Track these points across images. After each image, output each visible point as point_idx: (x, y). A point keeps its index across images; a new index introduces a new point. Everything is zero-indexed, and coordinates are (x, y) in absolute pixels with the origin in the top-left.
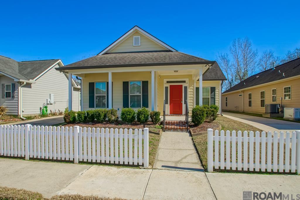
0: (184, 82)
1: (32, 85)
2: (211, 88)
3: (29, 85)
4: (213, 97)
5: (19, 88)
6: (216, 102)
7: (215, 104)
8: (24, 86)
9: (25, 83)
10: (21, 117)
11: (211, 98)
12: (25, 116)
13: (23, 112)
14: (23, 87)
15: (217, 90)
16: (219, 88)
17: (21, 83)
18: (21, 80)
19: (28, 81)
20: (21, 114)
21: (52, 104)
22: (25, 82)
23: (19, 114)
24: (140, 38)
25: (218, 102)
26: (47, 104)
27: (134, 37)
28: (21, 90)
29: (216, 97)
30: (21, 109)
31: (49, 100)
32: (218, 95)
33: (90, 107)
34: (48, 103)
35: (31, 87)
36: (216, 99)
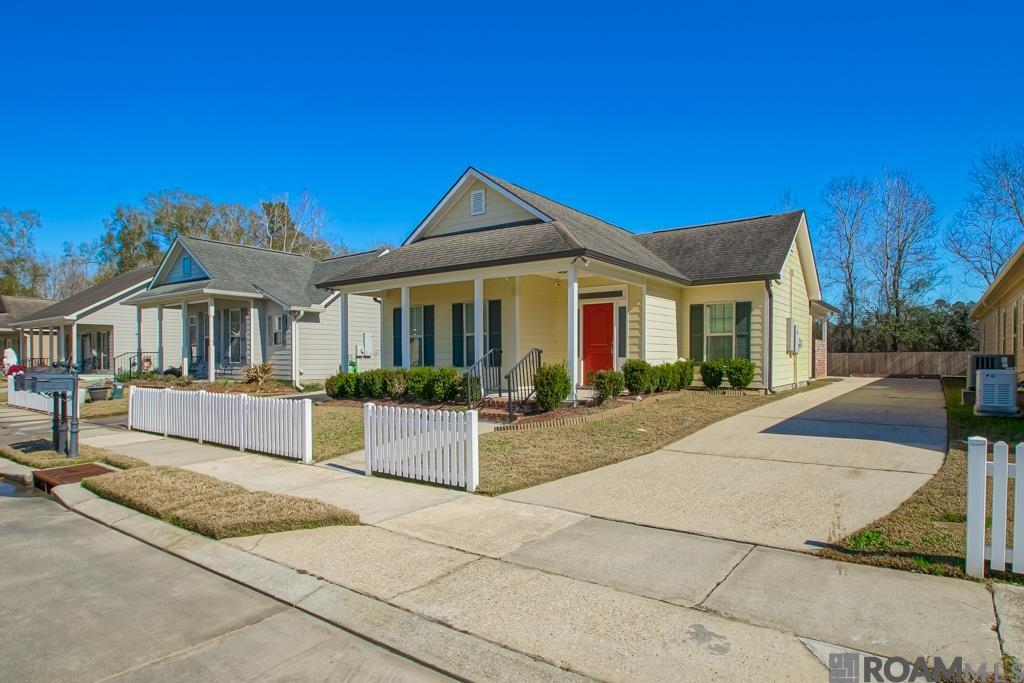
0: (619, 294)
1: (320, 316)
2: (738, 304)
3: (312, 317)
4: (745, 333)
5: (294, 323)
6: (753, 349)
7: (748, 357)
8: (304, 319)
9: (302, 313)
10: (298, 385)
11: (738, 336)
12: (308, 383)
13: (301, 374)
14: (300, 320)
15: (755, 312)
16: (763, 304)
17: (295, 314)
18: (293, 308)
19: (306, 309)
20: (297, 380)
21: (369, 357)
22: (302, 310)
23: (294, 379)
24: (484, 196)
25: (758, 349)
26: (357, 357)
27: (473, 193)
28: (296, 327)
29: (753, 334)
30: (296, 368)
31: (360, 348)
32: (759, 327)
33: (395, 364)
34: (359, 354)
35: (318, 321)
36: (753, 341)
